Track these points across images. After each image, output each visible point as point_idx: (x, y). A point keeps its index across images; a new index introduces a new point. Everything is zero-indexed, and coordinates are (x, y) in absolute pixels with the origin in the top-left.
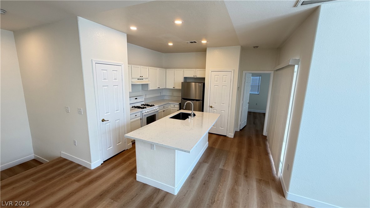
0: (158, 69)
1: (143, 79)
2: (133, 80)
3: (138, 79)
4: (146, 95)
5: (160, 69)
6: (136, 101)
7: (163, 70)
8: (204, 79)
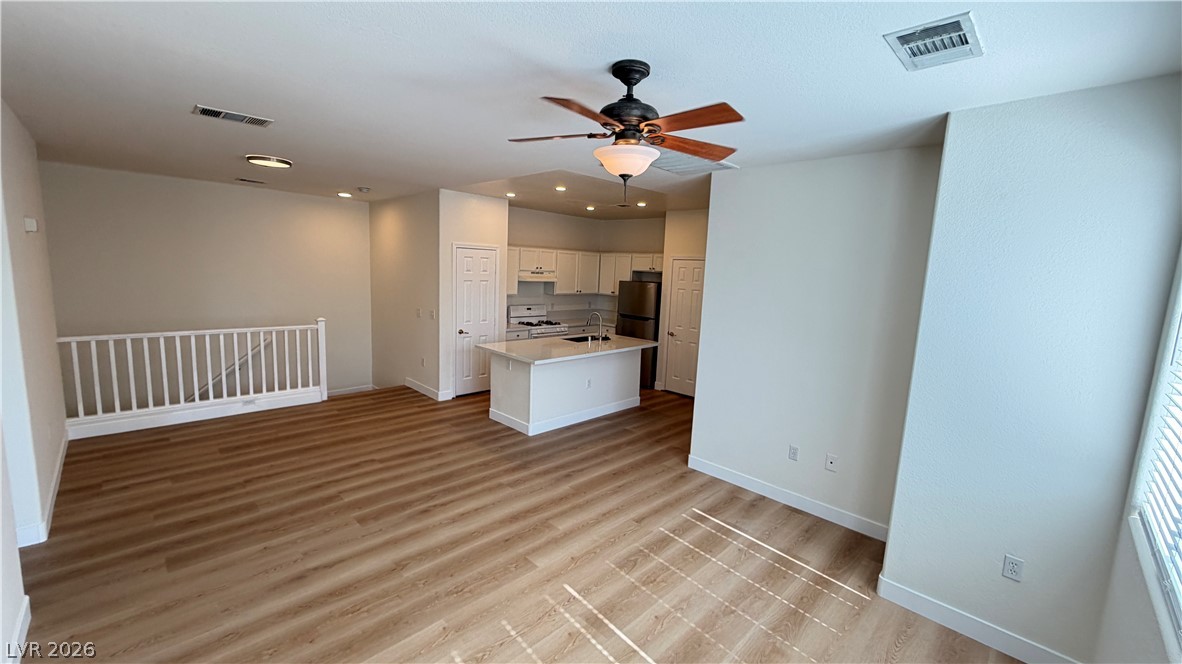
0: (580, 253)
1: (542, 273)
2: (522, 274)
3: (532, 273)
4: (553, 305)
5: (584, 253)
6: (528, 313)
7: (594, 257)
8: (660, 274)
